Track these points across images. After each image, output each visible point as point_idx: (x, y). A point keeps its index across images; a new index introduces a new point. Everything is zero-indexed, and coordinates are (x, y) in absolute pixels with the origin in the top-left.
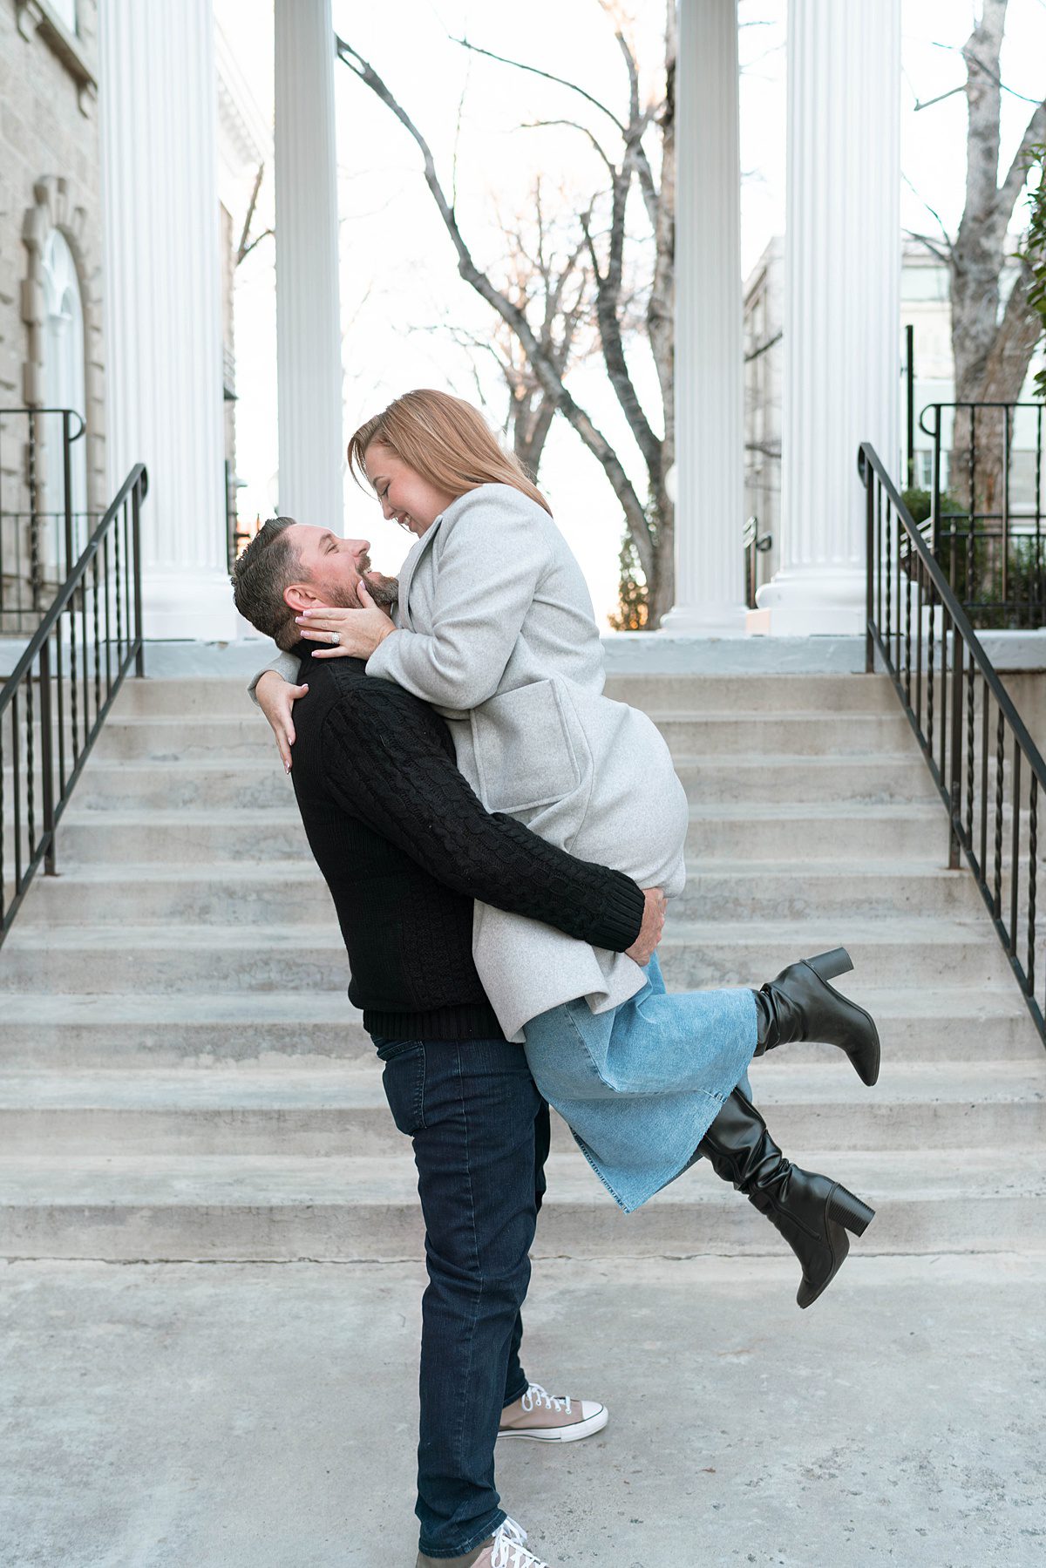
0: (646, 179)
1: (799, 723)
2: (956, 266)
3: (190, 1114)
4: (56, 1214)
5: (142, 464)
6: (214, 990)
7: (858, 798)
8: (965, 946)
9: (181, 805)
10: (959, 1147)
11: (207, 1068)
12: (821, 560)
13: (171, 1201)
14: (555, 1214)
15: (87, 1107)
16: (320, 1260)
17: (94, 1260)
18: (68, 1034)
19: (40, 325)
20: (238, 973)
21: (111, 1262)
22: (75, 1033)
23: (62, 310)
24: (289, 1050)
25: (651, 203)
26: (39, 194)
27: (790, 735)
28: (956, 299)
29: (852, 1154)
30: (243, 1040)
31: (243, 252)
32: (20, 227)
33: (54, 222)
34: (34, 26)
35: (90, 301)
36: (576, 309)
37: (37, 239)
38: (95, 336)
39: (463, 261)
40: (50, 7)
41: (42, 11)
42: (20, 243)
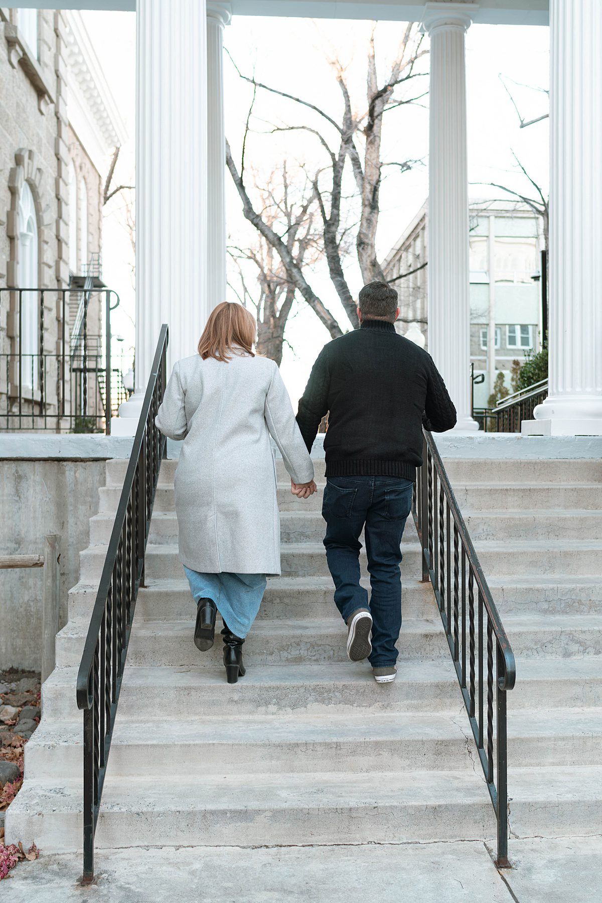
0: (355, 161)
1: (586, 490)
3: (279, 746)
4: (208, 815)
5: (165, 325)
6: (265, 662)
11: (273, 714)
12: (578, 389)
14: (533, 808)
15: (211, 742)
16: (382, 843)
17: (232, 846)
18: (182, 692)
19: (18, 239)
20: (279, 651)
21: (244, 847)
23: (27, 231)
24: (327, 702)
25: (359, 177)
26: (18, 160)
27: (579, 498)
30: (297, 696)
31: (107, 199)
32: (7, 179)
33: (26, 178)
34: (18, 59)
35: (43, 225)
36: (306, 238)
37: (17, 187)
38: (45, 247)
39: (246, 207)
40: (28, 47)
41: (23, 50)
42: (7, 189)
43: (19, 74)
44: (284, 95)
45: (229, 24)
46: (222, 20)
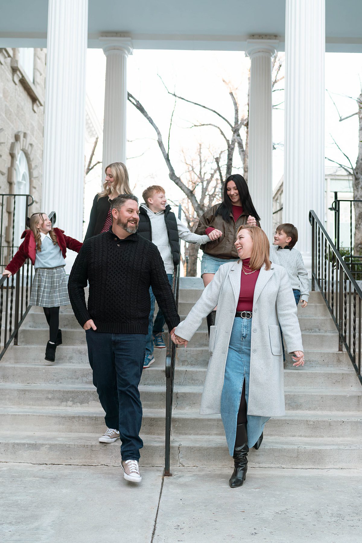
0: (240, 145)
2: (355, 176)
3: (64, 417)
5: (54, 212)
6: (73, 383)
7: (307, 330)
8: (343, 374)
9: (63, 327)
10: (338, 437)
11: (70, 406)
13: (56, 442)
14: (193, 450)
15: (27, 414)
16: (108, 465)
17: (28, 463)
18: (21, 393)
19: (14, 184)
20: (82, 377)
21: (34, 464)
22: (24, 392)
23: (22, 180)
25: (242, 153)
26: (17, 138)
28: (355, 188)
29: (300, 438)
30: (83, 397)
31: (89, 170)
32: (9, 149)
33: (21, 148)
34: (19, 79)
35: (33, 177)
36: (213, 193)
37: (15, 153)
38: (34, 190)
39: (171, 173)
40: (25, 73)
41: (22, 74)
42: (9, 154)
43: (20, 88)
44: (195, 104)
45: (132, 54)
46: (127, 52)
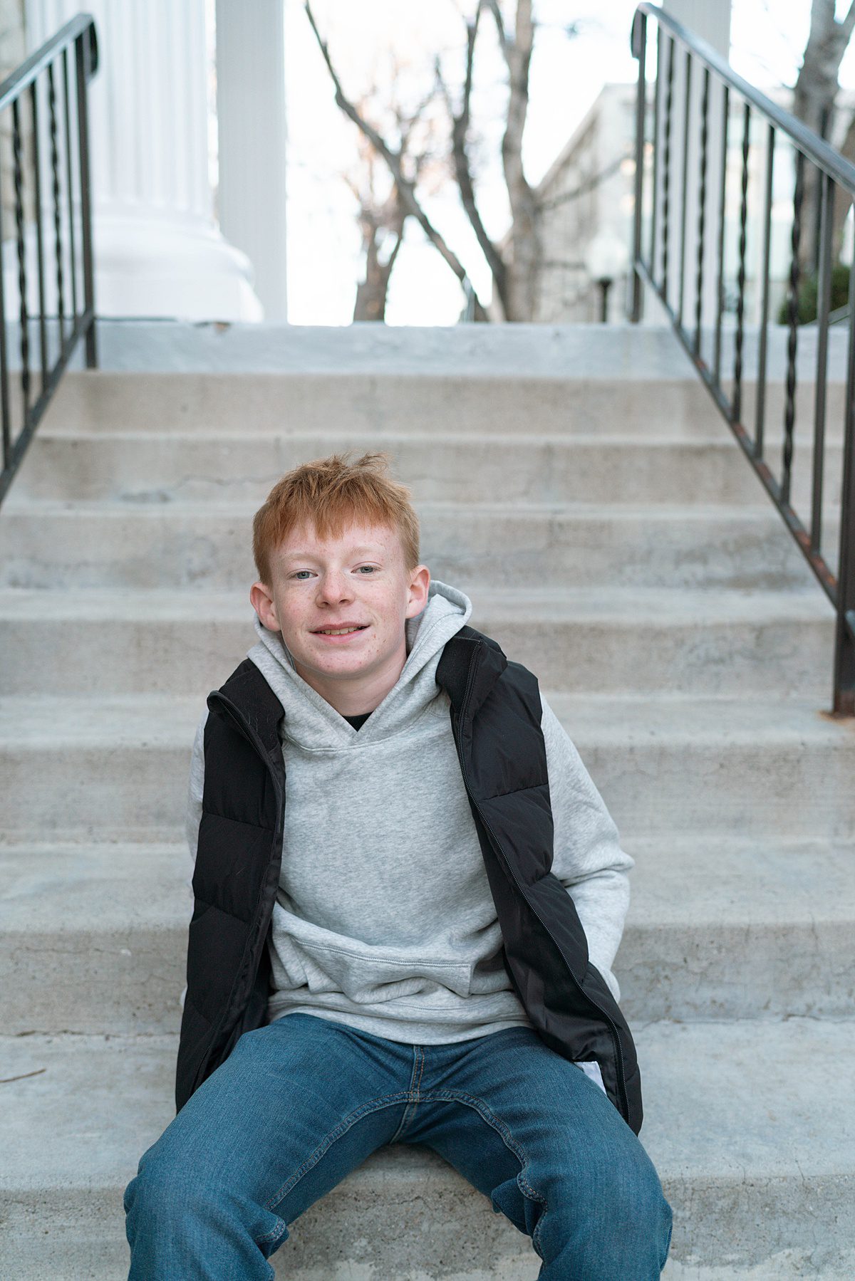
30: (455, 1226)
